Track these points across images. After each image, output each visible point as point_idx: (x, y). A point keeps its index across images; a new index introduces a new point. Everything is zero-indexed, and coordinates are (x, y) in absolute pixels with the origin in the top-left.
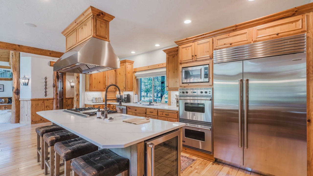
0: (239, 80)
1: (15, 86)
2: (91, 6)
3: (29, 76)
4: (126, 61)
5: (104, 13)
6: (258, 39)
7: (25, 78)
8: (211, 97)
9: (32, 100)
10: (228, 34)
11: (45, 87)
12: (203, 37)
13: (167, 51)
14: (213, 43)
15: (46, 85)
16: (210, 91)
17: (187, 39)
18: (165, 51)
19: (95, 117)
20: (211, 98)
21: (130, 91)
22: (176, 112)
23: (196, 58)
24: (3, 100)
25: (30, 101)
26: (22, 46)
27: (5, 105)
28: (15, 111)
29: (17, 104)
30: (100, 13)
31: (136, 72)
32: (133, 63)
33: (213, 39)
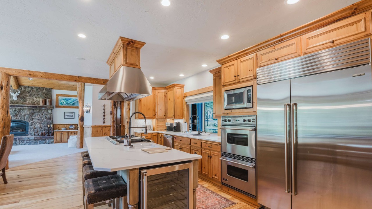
0: (285, 105)
1: (80, 114)
2: (120, 37)
3: (90, 104)
4: (175, 85)
5: (134, 41)
6: (308, 51)
7: (87, 106)
8: (254, 126)
9: (93, 127)
10: (273, 47)
11: (103, 114)
12: (245, 53)
13: (213, 72)
14: (257, 59)
15: (104, 113)
16: (254, 120)
17: (229, 57)
18: (211, 71)
19: (122, 145)
20: (254, 128)
21: (179, 118)
22: (219, 144)
23: (239, 78)
24: (74, 126)
25: (91, 128)
26: (81, 77)
27: (75, 131)
28: (79, 137)
29: (82, 130)
30: (130, 41)
31: (186, 97)
32: (183, 87)
33: (257, 54)
